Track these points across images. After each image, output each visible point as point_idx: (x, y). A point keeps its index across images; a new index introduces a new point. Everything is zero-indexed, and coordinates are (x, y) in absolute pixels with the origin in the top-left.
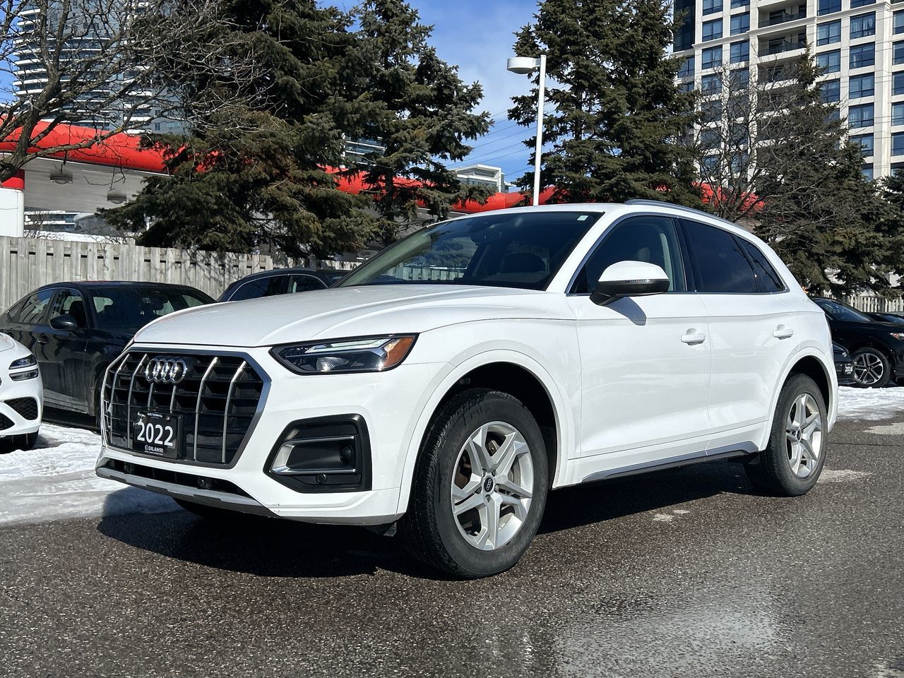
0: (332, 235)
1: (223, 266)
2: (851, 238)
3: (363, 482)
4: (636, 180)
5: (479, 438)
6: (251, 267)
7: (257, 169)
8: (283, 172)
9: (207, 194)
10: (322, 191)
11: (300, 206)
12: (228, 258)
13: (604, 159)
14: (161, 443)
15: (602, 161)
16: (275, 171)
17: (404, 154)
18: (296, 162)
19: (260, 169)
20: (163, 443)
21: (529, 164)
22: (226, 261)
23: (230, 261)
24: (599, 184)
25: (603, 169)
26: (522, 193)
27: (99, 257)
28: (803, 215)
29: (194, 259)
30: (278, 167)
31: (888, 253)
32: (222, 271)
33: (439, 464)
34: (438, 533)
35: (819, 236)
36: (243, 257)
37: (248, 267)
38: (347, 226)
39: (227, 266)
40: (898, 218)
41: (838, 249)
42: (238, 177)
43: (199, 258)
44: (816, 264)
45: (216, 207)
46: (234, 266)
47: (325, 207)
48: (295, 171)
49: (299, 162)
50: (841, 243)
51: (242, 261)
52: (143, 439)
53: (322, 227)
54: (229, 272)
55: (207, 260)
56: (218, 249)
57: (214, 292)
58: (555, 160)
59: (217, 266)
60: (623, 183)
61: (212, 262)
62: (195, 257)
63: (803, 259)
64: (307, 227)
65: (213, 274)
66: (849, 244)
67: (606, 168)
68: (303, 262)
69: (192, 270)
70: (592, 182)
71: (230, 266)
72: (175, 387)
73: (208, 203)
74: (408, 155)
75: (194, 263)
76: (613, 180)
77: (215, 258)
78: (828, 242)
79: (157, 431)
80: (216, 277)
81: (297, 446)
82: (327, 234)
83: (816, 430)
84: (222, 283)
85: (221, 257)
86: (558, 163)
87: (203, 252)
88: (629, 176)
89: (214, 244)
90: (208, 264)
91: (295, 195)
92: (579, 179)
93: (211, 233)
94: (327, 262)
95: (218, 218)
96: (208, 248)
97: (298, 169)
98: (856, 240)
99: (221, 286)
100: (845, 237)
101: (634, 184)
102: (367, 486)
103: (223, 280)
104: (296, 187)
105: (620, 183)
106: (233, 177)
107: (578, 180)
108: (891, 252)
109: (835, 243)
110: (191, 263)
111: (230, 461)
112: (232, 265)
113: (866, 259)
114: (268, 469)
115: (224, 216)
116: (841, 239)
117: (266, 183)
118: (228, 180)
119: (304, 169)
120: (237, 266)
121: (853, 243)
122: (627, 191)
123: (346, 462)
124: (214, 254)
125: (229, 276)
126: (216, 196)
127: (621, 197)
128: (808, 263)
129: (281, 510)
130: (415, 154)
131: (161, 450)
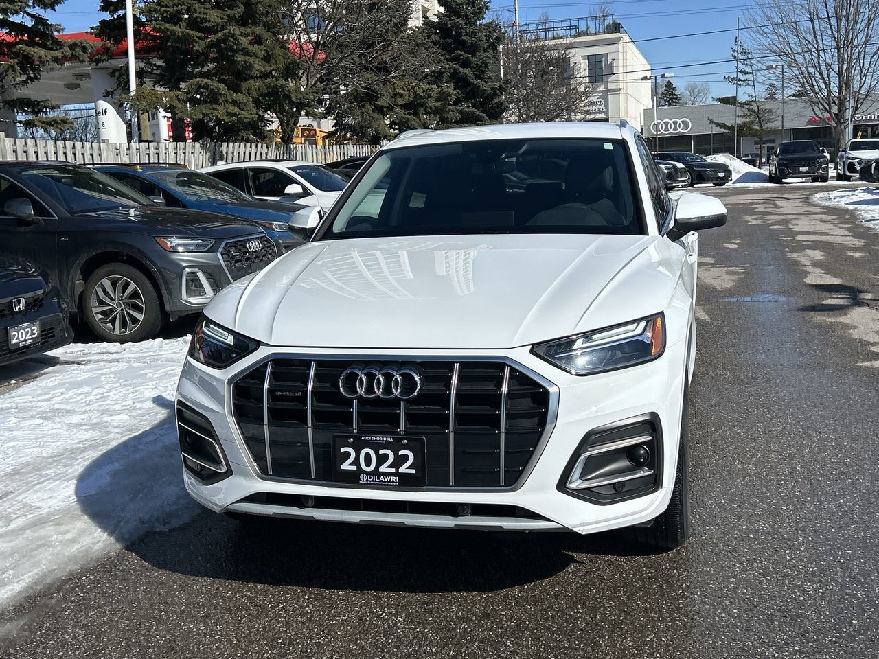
2: (409, 91)
3: (657, 480)
14: (393, 470)
15: (204, 14)
20: (397, 470)
24: (203, 39)
25: (206, 21)
28: (368, 68)
31: (438, 104)
35: (383, 89)
40: (443, 70)
41: (400, 102)
50: (401, 95)
52: (354, 468)
60: (230, 38)
63: (370, 112)
66: (408, 97)
67: (210, 21)
70: (194, 37)
72: (403, 404)
76: (220, 35)
78: (390, 94)
88: (237, 31)
92: (182, 32)
98: (415, 93)
100: (404, 90)
101: (242, 40)
102: (660, 484)
105: (228, 39)
107: (180, 35)
108: (440, 103)
109: (396, 94)
111: (513, 484)
113: (422, 110)
116: (402, 92)
121: (412, 96)
122: (235, 48)
123: (637, 464)
127: (229, 53)
128: (375, 115)
129: (586, 528)
130: (18, 5)
131: (394, 479)
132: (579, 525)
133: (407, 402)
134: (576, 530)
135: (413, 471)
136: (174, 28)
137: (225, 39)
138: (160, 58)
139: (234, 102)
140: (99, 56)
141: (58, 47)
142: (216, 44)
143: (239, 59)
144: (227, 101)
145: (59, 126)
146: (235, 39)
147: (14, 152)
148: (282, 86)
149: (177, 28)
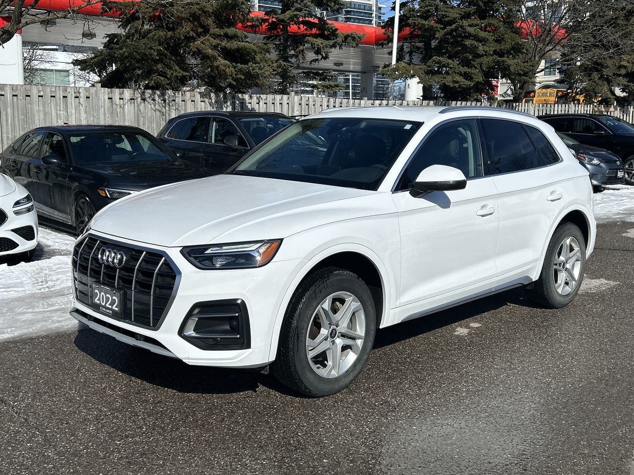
0: (243, 77)
1: (165, 101)
3: (244, 342)
4: (470, 26)
5: (326, 305)
6: (184, 101)
7: (186, 28)
8: (206, 31)
9: (151, 48)
10: (234, 45)
11: (219, 56)
12: (167, 95)
13: (446, 10)
14: (110, 307)
15: (445, 11)
16: (200, 30)
17: (296, 13)
18: (215, 22)
19: (188, 29)
20: (112, 307)
21: (392, 10)
22: (167, 97)
23: (169, 97)
24: (443, 29)
25: (446, 17)
26: (385, 34)
27: (75, 97)
28: (598, 46)
29: (143, 97)
30: (202, 27)
32: (164, 105)
33: (297, 327)
34: (297, 372)
35: (609, 62)
36: (178, 94)
37: (182, 101)
38: (253, 70)
39: (167, 101)
41: (623, 72)
42: (173, 35)
43: (147, 95)
44: (606, 83)
45: (157, 58)
46: (172, 100)
47: (238, 56)
48: (215, 30)
49: (217, 22)
50: (625, 67)
51: (178, 97)
52: (99, 302)
53: (235, 71)
54: (169, 105)
55: (153, 97)
56: (161, 89)
57: (159, 120)
58: (410, 11)
59: (160, 101)
60: (461, 29)
61: (157, 98)
62: (144, 95)
63: (596, 80)
64: (224, 71)
65: (157, 106)
66: (631, 68)
67: (449, 17)
68: (222, 96)
69: (143, 104)
70: (437, 28)
71: (169, 101)
72: (118, 270)
73: (151, 55)
74: (298, 13)
75: (144, 100)
76: (453, 26)
77: (159, 96)
78: (616, 66)
79: (107, 299)
80: (160, 109)
81: (199, 319)
82: (238, 76)
83: (577, 260)
84: (164, 113)
85: (163, 94)
86: (412, 13)
87: (150, 91)
88: (465, 23)
89: (157, 85)
90: (154, 100)
91: (215, 47)
92: (428, 25)
93: (155, 77)
94: (240, 95)
95: (160, 66)
96: (153, 88)
97: (217, 28)
99: (164, 115)
100: (629, 62)
101: (469, 29)
102: (248, 345)
103: (165, 111)
104: (215, 42)
105: (458, 29)
106: (170, 33)
107: (427, 27)
109: (621, 67)
110: (141, 99)
111: (156, 326)
112: (170, 100)
114: (181, 332)
115: (164, 64)
116: (626, 64)
117: (194, 39)
118: (166, 37)
119: (221, 28)
120: (175, 101)
122: (463, 35)
123: (234, 330)
124: (158, 92)
125: (169, 108)
126: (158, 50)
127: (459, 39)
128: (600, 82)
129: (190, 361)
130: (303, 13)
131: (111, 312)
132: (185, 358)
133: (120, 269)
134: (184, 361)
135: (117, 309)
136: (424, 22)
137: (456, 29)
138: (421, 42)
139: (460, 74)
140: (382, 41)
141: (335, 38)
142: (450, 33)
143: (467, 43)
144: (455, 72)
145: (333, 89)
146: (463, 29)
147: (300, 104)
148: (503, 61)
149: (426, 23)
